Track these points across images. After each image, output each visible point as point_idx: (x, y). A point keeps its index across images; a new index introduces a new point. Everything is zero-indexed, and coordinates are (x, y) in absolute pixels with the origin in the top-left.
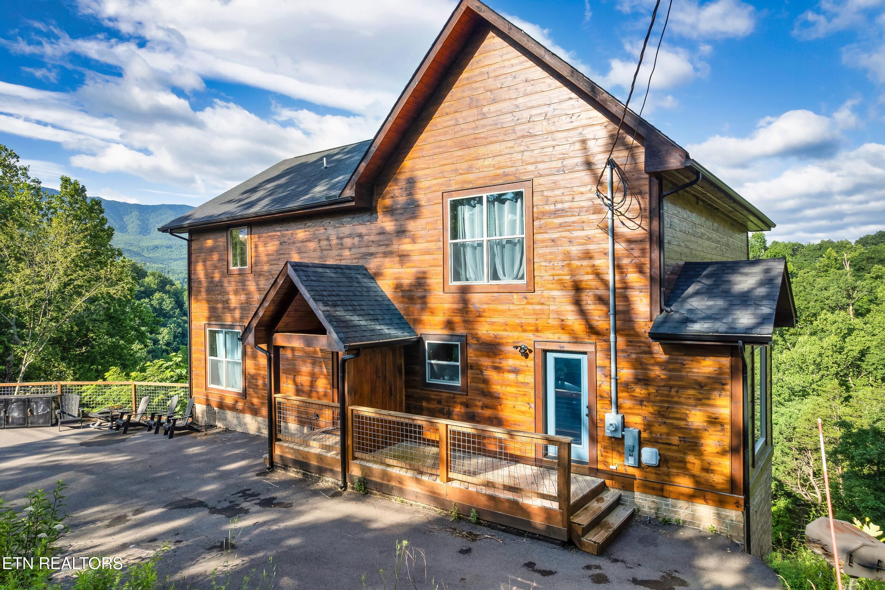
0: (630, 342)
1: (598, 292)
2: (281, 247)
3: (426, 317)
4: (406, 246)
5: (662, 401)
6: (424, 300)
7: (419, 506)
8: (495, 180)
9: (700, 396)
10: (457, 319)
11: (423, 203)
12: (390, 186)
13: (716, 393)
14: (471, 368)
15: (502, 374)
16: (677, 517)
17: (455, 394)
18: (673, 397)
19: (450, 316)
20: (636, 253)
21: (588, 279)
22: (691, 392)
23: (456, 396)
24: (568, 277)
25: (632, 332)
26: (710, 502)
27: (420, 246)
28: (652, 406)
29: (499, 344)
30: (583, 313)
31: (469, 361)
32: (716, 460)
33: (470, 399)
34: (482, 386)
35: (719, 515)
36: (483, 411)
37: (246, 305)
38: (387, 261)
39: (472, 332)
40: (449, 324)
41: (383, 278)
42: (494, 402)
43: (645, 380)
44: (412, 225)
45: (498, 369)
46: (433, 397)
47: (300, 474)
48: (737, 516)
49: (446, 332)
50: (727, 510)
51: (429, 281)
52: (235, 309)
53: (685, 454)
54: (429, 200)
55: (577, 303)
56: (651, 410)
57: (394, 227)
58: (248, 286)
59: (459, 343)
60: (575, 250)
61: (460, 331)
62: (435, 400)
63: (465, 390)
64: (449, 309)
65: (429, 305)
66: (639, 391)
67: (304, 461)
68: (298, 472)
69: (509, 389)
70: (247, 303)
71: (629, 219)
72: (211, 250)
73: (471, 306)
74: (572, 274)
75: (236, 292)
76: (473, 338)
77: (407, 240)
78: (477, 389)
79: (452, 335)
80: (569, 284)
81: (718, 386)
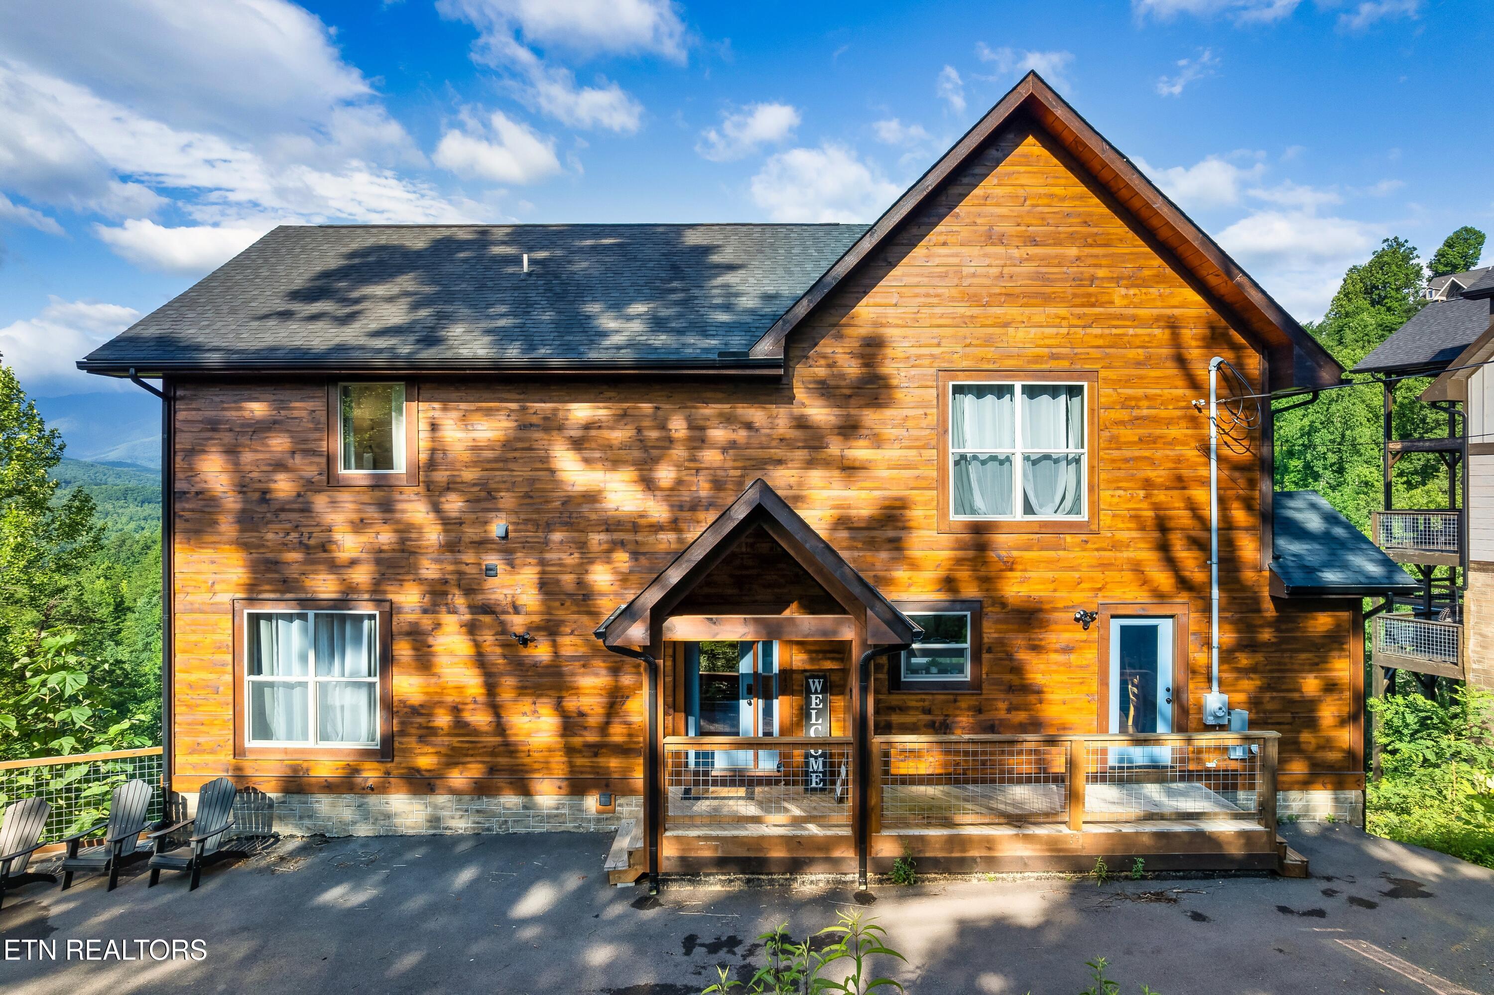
0: (1235, 598)
1: (1193, 533)
2: (522, 434)
3: (901, 574)
4: (860, 452)
5: (1271, 671)
6: (896, 545)
7: (1029, 877)
8: (1036, 363)
9: (1317, 660)
10: (963, 574)
11: (894, 382)
12: (825, 346)
13: (1335, 654)
14: (989, 650)
15: (1045, 656)
16: (1289, 812)
17: (957, 694)
18: (1285, 664)
19: (950, 570)
20: (1242, 482)
21: (1182, 517)
22: (1304, 656)
23: (959, 698)
24: (1151, 513)
25: (1237, 586)
26: (1329, 786)
27: (892, 453)
28: (1260, 679)
29: (1040, 610)
30: (1171, 563)
31: (986, 640)
32: (1334, 733)
33: (986, 699)
34: (1007, 677)
35: (1337, 800)
36: (1009, 716)
37: (398, 555)
38: (816, 476)
39: (993, 594)
40: (949, 583)
41: (806, 506)
42: (1032, 698)
43: (1251, 646)
44: (870, 417)
45: (1036, 648)
46: (914, 704)
47: (737, 883)
48: (1357, 797)
49: (941, 596)
50: (1347, 792)
51: (908, 513)
52: (353, 563)
53: (1299, 732)
54: (910, 379)
55: (1164, 548)
56: (1258, 683)
57: (832, 418)
58: (403, 511)
59: (968, 613)
60: (1159, 475)
61: (970, 591)
62: (916, 708)
63: (976, 686)
64: (949, 559)
65: (908, 553)
66: (1244, 660)
67: (752, 854)
68: (731, 881)
69: (1057, 677)
70: (403, 551)
71: (1235, 440)
72: (262, 428)
73: (992, 554)
74: (1156, 507)
75: (359, 526)
76: (993, 605)
77: (862, 443)
78: (999, 682)
79: (954, 601)
80: (1150, 523)
81: (1335, 646)
